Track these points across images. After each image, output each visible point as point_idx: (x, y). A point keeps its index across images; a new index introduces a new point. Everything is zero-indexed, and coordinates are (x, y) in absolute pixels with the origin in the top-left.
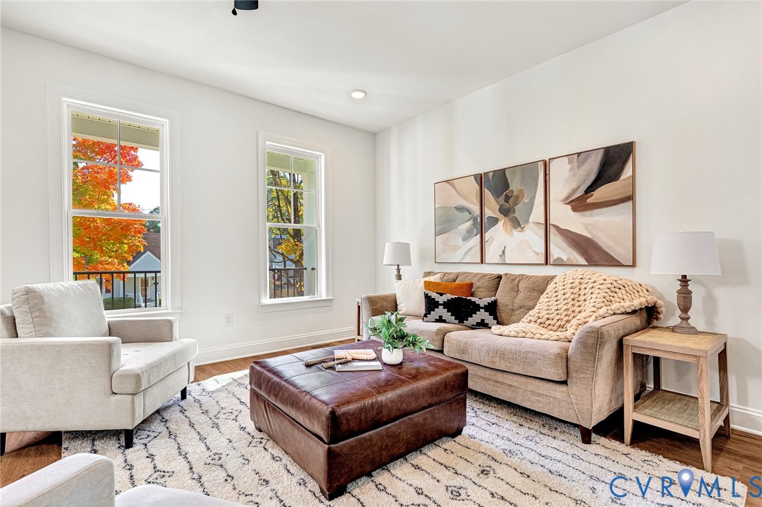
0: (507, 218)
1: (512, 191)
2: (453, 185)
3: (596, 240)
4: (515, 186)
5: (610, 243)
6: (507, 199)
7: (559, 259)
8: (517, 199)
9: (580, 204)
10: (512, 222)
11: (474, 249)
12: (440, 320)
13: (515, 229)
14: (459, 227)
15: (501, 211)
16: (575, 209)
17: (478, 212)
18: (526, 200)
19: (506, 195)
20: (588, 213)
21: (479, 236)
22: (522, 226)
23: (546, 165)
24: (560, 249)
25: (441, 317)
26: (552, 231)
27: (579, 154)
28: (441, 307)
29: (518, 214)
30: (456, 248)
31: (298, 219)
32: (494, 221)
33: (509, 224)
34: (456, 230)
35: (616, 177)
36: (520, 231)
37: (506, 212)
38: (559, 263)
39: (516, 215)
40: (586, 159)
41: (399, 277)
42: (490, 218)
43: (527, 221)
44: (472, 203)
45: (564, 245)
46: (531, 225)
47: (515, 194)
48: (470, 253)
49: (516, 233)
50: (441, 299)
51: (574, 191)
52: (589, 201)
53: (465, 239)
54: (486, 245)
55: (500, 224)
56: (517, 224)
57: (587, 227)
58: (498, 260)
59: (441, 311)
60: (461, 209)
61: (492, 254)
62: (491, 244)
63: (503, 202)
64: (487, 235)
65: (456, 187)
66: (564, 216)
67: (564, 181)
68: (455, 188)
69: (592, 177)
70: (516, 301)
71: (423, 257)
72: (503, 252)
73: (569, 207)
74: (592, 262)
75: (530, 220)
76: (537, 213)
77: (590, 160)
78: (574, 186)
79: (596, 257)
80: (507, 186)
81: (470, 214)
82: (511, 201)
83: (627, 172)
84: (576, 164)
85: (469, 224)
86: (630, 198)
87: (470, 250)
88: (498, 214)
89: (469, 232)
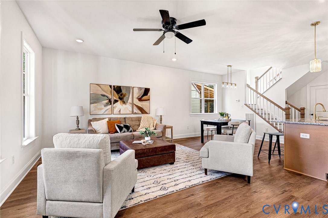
0: (121, 101)
2: (100, 86)
3: (143, 108)
4: (124, 91)
5: (146, 109)
6: (121, 95)
7: (136, 112)
8: (124, 96)
9: (140, 99)
10: (123, 102)
11: (109, 109)
14: (102, 102)
15: (119, 98)
16: (139, 101)
17: (111, 98)
18: (127, 96)
20: (142, 102)
21: (111, 105)
22: (126, 104)
24: (136, 110)
26: (134, 105)
27: (140, 88)
29: (124, 100)
30: (101, 109)
32: (117, 101)
33: (122, 103)
34: (101, 103)
35: (147, 95)
37: (121, 99)
38: (136, 113)
40: (141, 89)
42: (115, 100)
43: (127, 102)
44: (109, 94)
45: (137, 109)
46: (128, 103)
47: (124, 94)
48: (107, 111)
49: (124, 105)
51: (139, 96)
52: (142, 99)
53: (105, 106)
55: (119, 102)
56: (124, 103)
57: (142, 105)
58: (118, 113)
60: (104, 96)
61: (116, 111)
62: (115, 108)
63: (120, 96)
64: (114, 106)
65: (102, 87)
66: (136, 102)
67: (137, 93)
69: (143, 94)
72: (120, 110)
73: (138, 100)
74: (142, 113)
75: (128, 102)
76: (130, 100)
77: (142, 90)
78: (139, 95)
79: (143, 112)
80: (121, 91)
81: (108, 98)
82: (122, 96)
83: (149, 94)
84: (139, 90)
85: (107, 101)
86: (149, 100)
87: (107, 110)
88: (118, 99)
89: (107, 103)
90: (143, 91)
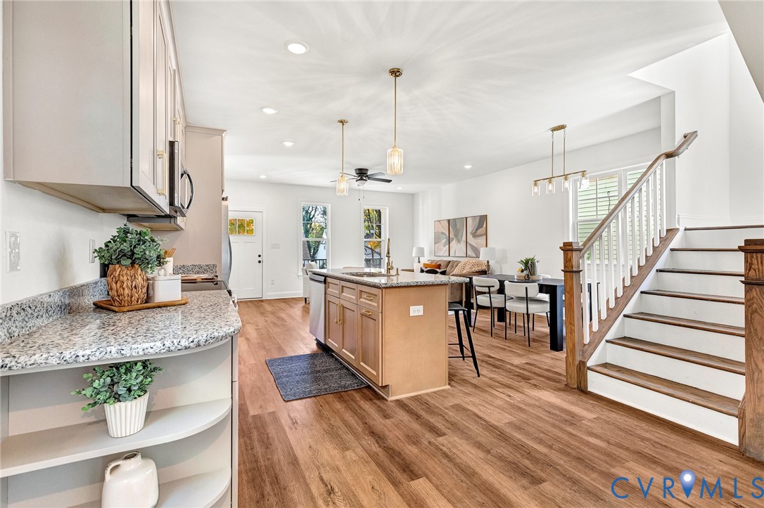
0: (456, 238)
1: (457, 228)
2: (441, 223)
3: (478, 248)
4: (458, 226)
6: (456, 230)
8: (459, 231)
9: (474, 235)
15: (454, 235)
17: (448, 235)
18: (461, 232)
20: (476, 238)
21: (448, 245)
23: (466, 218)
24: (470, 253)
26: (468, 245)
27: (474, 217)
29: (459, 237)
30: (441, 250)
31: (380, 237)
32: (453, 239)
33: (457, 241)
34: (441, 242)
35: (482, 226)
37: (456, 236)
38: (469, 256)
40: (475, 219)
41: (419, 262)
42: (451, 238)
43: (461, 240)
44: (446, 231)
45: (470, 250)
46: (462, 242)
49: (458, 244)
50: (425, 270)
51: (473, 230)
52: (476, 234)
53: (444, 246)
54: (450, 249)
56: (459, 241)
57: (475, 243)
58: (454, 255)
60: (443, 233)
61: (452, 252)
62: (452, 249)
63: (455, 232)
64: (451, 245)
66: (470, 239)
67: (470, 226)
68: (441, 225)
69: (477, 226)
70: (452, 269)
71: (430, 254)
72: (455, 252)
73: (472, 236)
74: (477, 256)
76: (464, 238)
78: (473, 228)
80: (456, 225)
81: (446, 236)
82: (457, 232)
83: (485, 226)
84: (473, 220)
85: (445, 240)
86: (486, 234)
87: (446, 250)
89: (445, 243)
90: (478, 219)
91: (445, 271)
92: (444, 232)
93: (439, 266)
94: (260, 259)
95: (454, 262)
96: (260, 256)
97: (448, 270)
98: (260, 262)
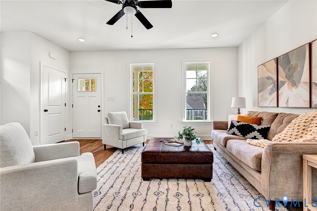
0: (289, 81)
1: (292, 65)
2: (265, 66)
4: (293, 62)
6: (290, 69)
8: (295, 68)
10: (292, 83)
11: (274, 99)
12: (234, 134)
13: (293, 86)
14: (268, 88)
15: (286, 77)
17: (276, 79)
18: (299, 69)
19: (289, 68)
21: (276, 92)
22: (297, 85)
23: (310, 45)
25: (234, 132)
26: (313, 87)
28: (235, 128)
30: (266, 99)
32: (284, 83)
33: (290, 84)
34: (266, 89)
36: (295, 88)
37: (289, 77)
39: (294, 79)
41: (239, 114)
42: (281, 81)
44: (273, 74)
46: (302, 84)
47: (293, 66)
48: (272, 101)
49: (294, 89)
53: (270, 94)
54: (279, 97)
55: (286, 84)
56: (294, 84)
58: (285, 106)
59: (235, 130)
60: (268, 78)
61: (282, 101)
62: (282, 96)
63: (287, 72)
64: (280, 92)
65: (267, 66)
68: (266, 68)
70: (279, 128)
72: (288, 100)
75: (301, 81)
76: (305, 77)
80: (289, 62)
81: (272, 80)
82: (292, 70)
85: (272, 86)
87: (272, 99)
88: (286, 80)
89: (272, 90)
91: (268, 129)
92: (270, 75)
93: (259, 121)
94: (99, 109)
95: (284, 115)
96: (99, 106)
97: (273, 127)
98: (99, 111)
